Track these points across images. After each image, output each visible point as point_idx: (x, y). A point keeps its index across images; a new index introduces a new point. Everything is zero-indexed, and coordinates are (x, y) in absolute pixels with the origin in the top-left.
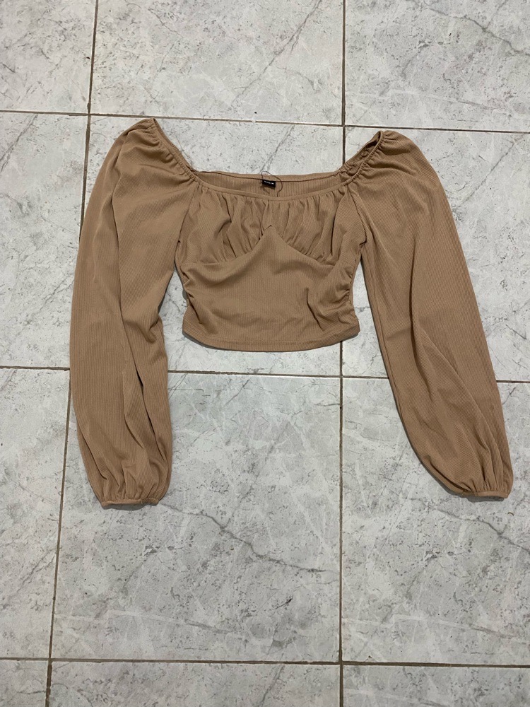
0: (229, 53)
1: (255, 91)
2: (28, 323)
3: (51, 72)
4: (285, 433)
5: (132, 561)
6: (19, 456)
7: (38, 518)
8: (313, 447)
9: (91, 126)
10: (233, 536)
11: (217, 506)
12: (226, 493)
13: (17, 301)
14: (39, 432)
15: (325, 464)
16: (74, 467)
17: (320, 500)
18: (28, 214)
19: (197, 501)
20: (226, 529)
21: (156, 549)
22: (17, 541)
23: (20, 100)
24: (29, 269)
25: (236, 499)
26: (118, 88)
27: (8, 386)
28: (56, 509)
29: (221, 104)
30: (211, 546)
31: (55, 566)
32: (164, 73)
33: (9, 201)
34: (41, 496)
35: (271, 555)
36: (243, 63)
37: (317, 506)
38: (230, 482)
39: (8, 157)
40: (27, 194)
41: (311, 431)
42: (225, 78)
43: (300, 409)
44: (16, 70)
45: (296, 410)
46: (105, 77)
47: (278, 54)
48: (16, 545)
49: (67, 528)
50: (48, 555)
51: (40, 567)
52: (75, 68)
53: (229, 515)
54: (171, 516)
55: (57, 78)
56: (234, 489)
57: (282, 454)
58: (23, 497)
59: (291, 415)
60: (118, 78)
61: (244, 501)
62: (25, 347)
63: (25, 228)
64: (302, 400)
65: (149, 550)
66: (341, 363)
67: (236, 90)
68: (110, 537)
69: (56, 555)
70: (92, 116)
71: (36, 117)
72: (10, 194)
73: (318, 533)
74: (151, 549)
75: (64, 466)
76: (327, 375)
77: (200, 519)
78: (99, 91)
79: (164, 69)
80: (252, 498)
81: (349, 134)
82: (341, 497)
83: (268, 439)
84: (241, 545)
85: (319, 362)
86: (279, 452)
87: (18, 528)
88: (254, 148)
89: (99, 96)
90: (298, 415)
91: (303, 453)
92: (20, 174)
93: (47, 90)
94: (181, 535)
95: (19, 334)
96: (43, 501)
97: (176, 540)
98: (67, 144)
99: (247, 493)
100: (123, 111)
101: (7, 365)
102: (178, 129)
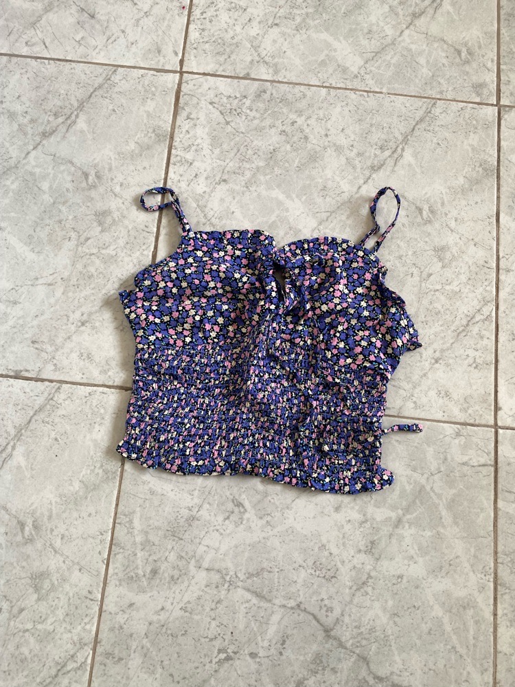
0: (357, 12)
1: (388, 58)
2: (83, 324)
3: (138, 20)
4: (417, 501)
5: (198, 670)
6: (54, 503)
7: (71, 595)
8: (456, 523)
9: (184, 85)
10: (341, 645)
11: (320, 598)
12: (333, 580)
13: (70, 294)
14: (84, 472)
15: (472, 550)
16: (127, 525)
17: (466, 601)
18: (94, 187)
19: (293, 589)
20: (332, 633)
21: (231, 654)
22: (39, 627)
23: (97, 50)
24: (91, 255)
25: (347, 590)
26: (219, 44)
27: (48, 407)
28: (98, 584)
29: (345, 70)
30: (309, 657)
31: (89, 669)
32: (276, 30)
33: (73, 169)
34: (78, 563)
35: (395, 677)
36: (374, 24)
37: (461, 609)
38: (339, 565)
39: (77, 116)
40: (95, 162)
41: (453, 501)
42: (351, 39)
43: (439, 468)
44: (96, 16)
45: (433, 468)
46: (203, 30)
47: (418, 17)
48: (38, 633)
49: (110, 613)
50: (82, 651)
51: (69, 668)
52: (168, 16)
53: (337, 612)
54: (256, 608)
55: (145, 28)
56: (346, 576)
57: (413, 531)
58: (53, 563)
59: (426, 476)
60: (218, 32)
61: (358, 594)
62: (74, 356)
63: (89, 204)
64: (442, 456)
65: (223, 656)
66: (497, 409)
67: (364, 55)
68: (169, 632)
69: (91, 652)
70: (185, 75)
71: (115, 71)
72: (75, 160)
73: (463, 651)
74: (225, 655)
75: (114, 523)
76: (477, 422)
77: (296, 615)
78: (195, 46)
79: (276, 24)
80: (369, 590)
81: (506, 116)
82: (495, 599)
83: (394, 508)
84: (352, 660)
85: (465, 405)
86: (409, 528)
87: (43, 607)
88: (385, 125)
89: (195, 51)
90: (436, 477)
91: (442, 531)
92: (90, 136)
93: (131, 39)
94: (268, 636)
95: (69, 338)
96: (80, 570)
97: (261, 644)
98: (151, 106)
99: (363, 583)
100: (223, 71)
101: (51, 378)
102: (291, 96)
